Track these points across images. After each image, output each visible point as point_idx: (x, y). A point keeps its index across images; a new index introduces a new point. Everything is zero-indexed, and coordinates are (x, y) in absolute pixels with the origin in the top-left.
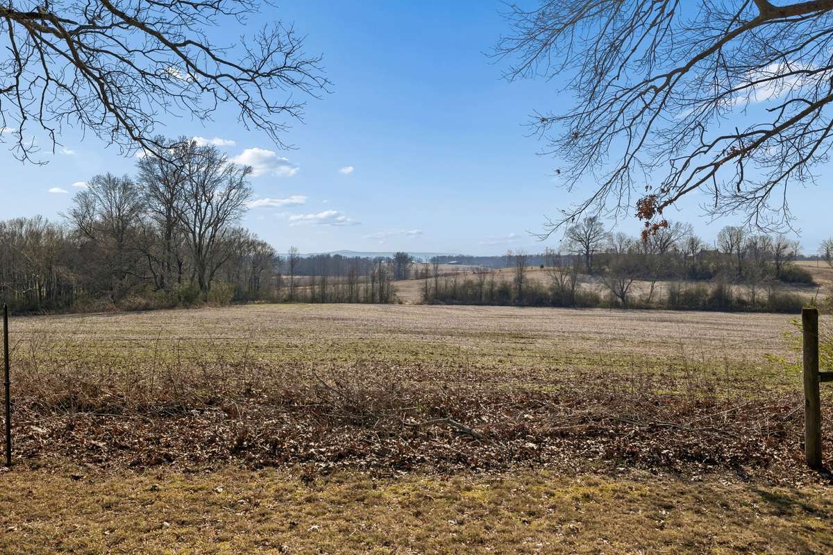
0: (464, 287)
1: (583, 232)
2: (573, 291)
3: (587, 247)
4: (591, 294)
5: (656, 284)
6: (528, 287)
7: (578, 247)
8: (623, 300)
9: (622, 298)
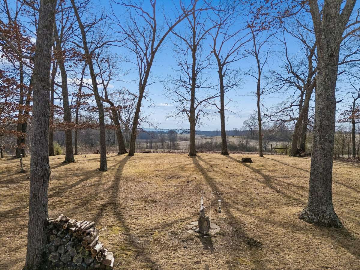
0: (205, 144)
1: (250, 123)
2: (247, 146)
3: (252, 129)
4: (254, 147)
5: (278, 143)
6: (230, 144)
7: (248, 129)
8: (265, 149)
9: (265, 148)
